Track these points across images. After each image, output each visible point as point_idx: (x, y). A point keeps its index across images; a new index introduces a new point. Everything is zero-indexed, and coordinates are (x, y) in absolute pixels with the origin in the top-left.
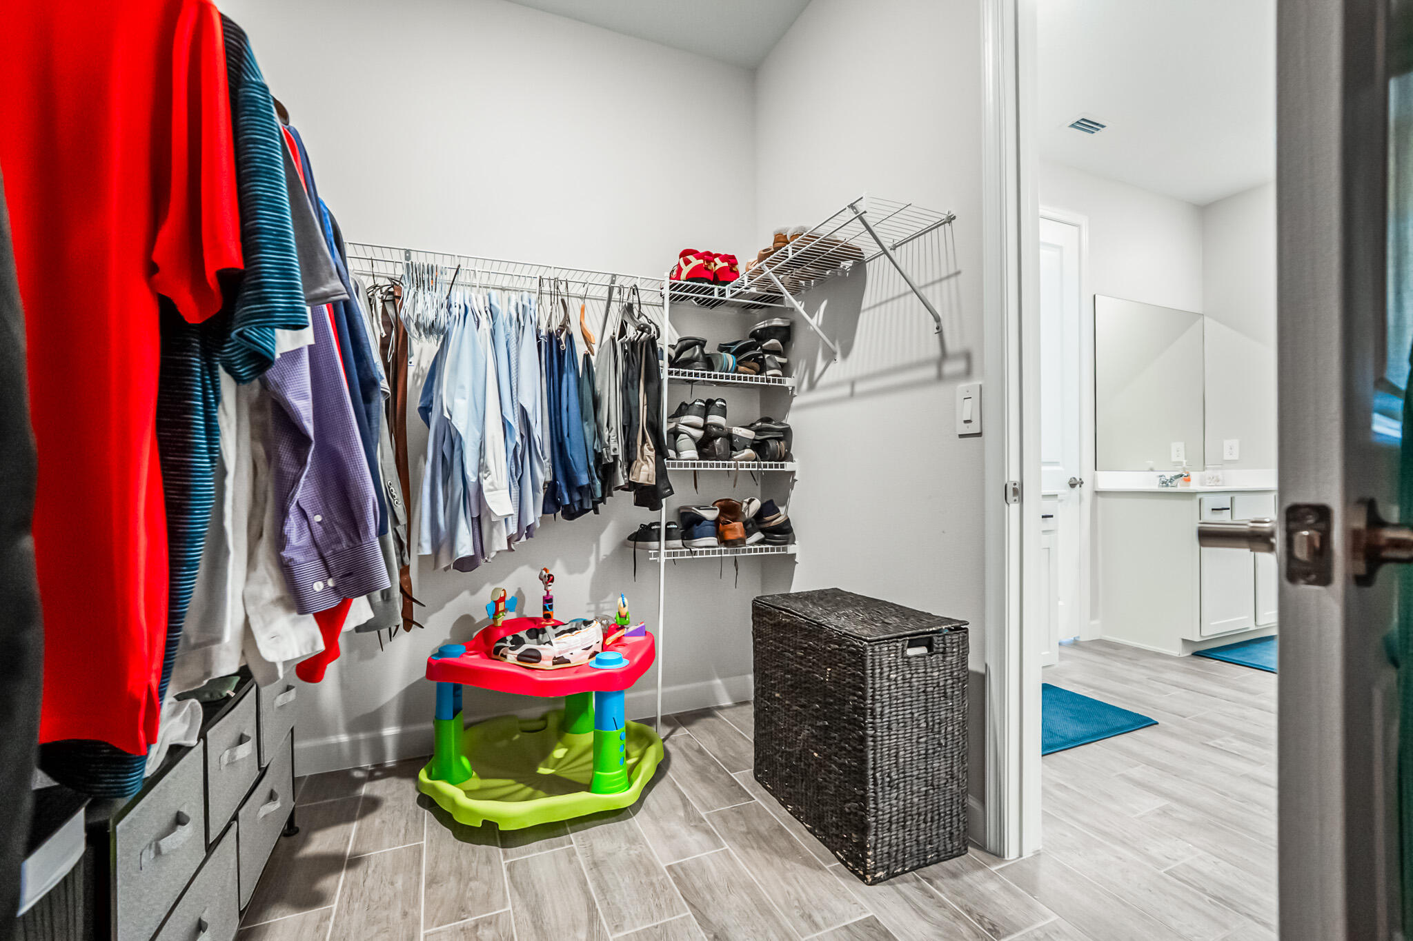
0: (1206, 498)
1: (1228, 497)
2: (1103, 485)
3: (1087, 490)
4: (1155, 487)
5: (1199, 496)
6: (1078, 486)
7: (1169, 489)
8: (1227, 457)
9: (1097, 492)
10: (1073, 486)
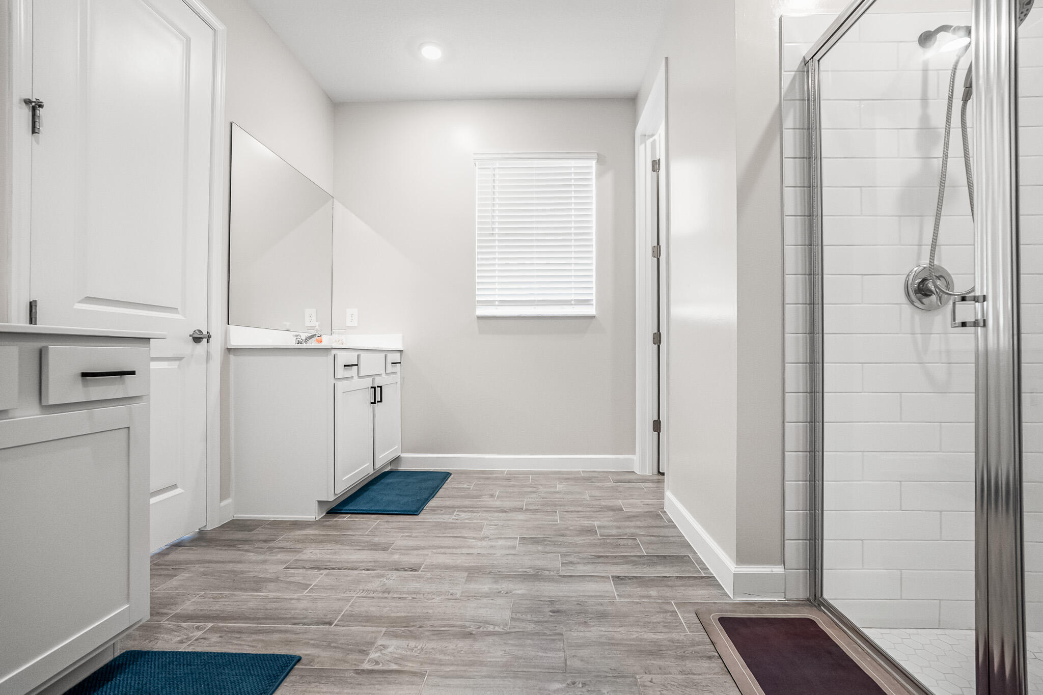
0: (340, 354)
1: (355, 354)
2: (235, 342)
3: (216, 346)
4: (291, 342)
5: (334, 352)
6: (205, 340)
7: (305, 345)
8: (349, 324)
9: (229, 350)
10: (197, 340)
